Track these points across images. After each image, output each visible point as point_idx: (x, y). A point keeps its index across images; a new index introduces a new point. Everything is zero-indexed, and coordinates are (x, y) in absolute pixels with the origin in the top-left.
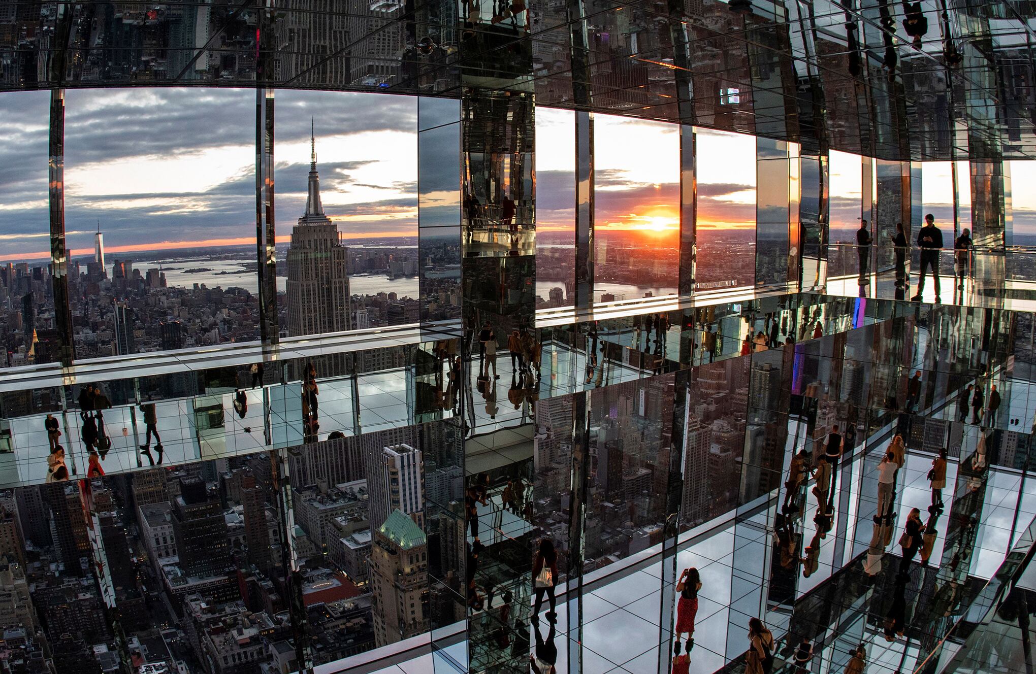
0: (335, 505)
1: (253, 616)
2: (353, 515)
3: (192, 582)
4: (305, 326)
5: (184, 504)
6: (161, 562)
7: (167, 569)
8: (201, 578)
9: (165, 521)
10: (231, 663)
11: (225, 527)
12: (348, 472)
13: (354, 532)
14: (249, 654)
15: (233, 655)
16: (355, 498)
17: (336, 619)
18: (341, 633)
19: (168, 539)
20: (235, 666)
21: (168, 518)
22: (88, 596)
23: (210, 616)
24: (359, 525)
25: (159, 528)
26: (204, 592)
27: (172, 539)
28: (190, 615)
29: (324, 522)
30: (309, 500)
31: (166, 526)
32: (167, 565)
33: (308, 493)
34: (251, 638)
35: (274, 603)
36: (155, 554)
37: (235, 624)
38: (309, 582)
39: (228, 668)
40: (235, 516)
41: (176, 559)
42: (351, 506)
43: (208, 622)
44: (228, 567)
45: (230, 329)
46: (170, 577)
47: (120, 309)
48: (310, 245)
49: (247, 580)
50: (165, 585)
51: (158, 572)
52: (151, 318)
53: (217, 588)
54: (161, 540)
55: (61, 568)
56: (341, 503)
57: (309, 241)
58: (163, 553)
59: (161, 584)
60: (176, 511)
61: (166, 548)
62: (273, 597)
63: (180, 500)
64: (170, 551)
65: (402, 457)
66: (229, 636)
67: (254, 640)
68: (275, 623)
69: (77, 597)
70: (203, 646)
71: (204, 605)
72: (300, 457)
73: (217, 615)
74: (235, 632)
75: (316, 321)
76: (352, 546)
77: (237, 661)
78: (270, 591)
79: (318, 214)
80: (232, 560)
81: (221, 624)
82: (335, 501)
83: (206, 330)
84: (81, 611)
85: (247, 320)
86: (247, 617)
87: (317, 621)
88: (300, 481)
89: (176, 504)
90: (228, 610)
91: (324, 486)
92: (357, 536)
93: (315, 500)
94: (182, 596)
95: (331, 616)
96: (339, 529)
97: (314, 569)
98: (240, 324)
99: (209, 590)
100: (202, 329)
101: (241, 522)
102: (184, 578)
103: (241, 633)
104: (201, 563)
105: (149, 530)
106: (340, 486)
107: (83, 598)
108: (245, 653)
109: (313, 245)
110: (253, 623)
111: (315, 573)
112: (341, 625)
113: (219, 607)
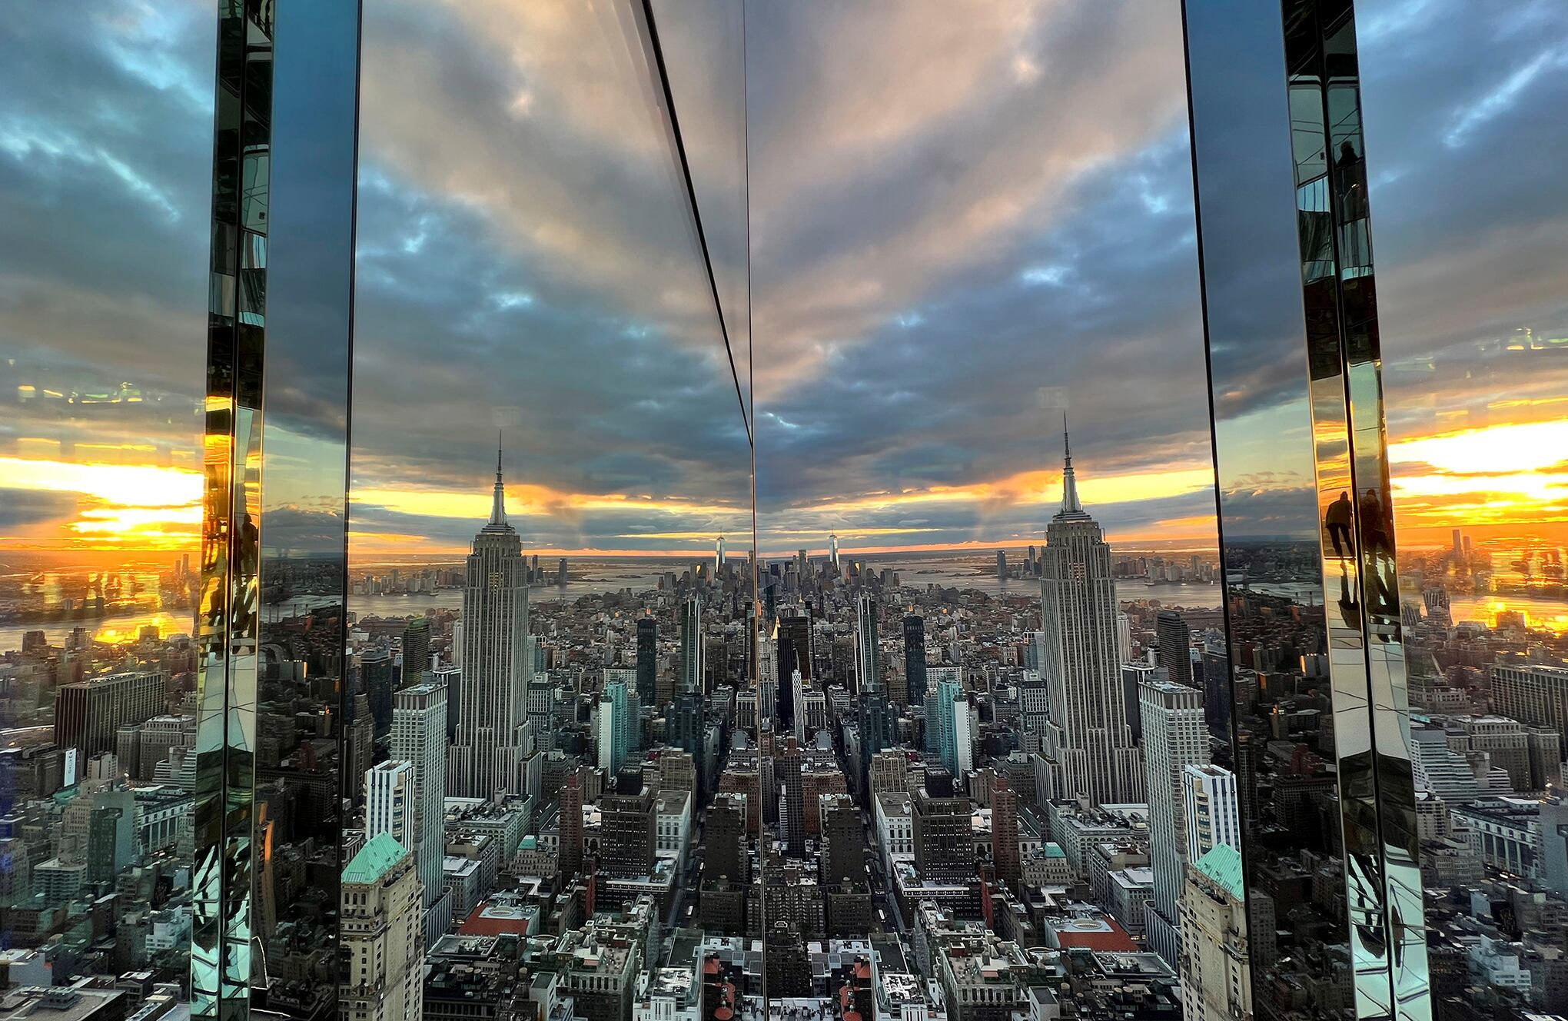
0: (1100, 829)
1: (1002, 944)
2: (1125, 845)
3: (928, 887)
4: (1063, 625)
5: (927, 797)
6: (895, 857)
7: (900, 866)
8: (938, 884)
9: (903, 812)
10: (970, 1001)
11: (970, 830)
12: (1114, 792)
13: (1127, 866)
14: (994, 994)
15: (974, 991)
16: (1127, 825)
17: (1109, 977)
18: (1115, 999)
19: (904, 833)
20: (975, 1006)
21: (907, 810)
22: (811, 882)
23: (947, 932)
24: (1133, 859)
25: (895, 819)
26: (942, 902)
27: (908, 832)
28: (923, 925)
29: (1087, 847)
30: (1067, 816)
31: (904, 819)
32: (900, 862)
33: (1066, 807)
34: (999, 972)
35: (1027, 934)
36: (888, 848)
37: (979, 949)
38: (1070, 917)
39: (966, 1006)
40: (980, 820)
41: (912, 857)
42: (1121, 833)
43: (944, 940)
44: (970, 876)
45: (968, 628)
46: (903, 876)
47: (864, 601)
48: (1068, 544)
49: (993, 897)
50: (895, 885)
51: (889, 868)
52: (887, 614)
53: (954, 900)
54: (896, 833)
55: (784, 847)
56: (1107, 827)
57: (1067, 539)
58: (897, 848)
59: (890, 882)
60: (918, 803)
61: (901, 842)
62: (1025, 925)
63: (923, 791)
64: (905, 847)
65: (1214, 781)
66: (971, 963)
67: (1002, 976)
68: (1029, 961)
69: (798, 881)
70: (935, 969)
71: (941, 918)
72: (1056, 765)
73: (955, 933)
74: (979, 960)
75: (1076, 621)
76: (1124, 883)
77: (979, 1000)
78: (1021, 917)
79: (1075, 511)
80: (976, 871)
81: (963, 946)
82: (1101, 823)
83: (943, 628)
84: (800, 898)
85: (986, 620)
86: (995, 943)
87: (1082, 973)
88: (1055, 793)
89: (918, 795)
90: (968, 929)
91: (1085, 804)
92: (1129, 871)
93: (1074, 818)
94: (915, 902)
95: (1100, 971)
96: (1108, 859)
97: (1077, 902)
98: (979, 624)
99: (946, 900)
100: (939, 626)
101: (987, 827)
102: (918, 881)
103: (986, 963)
104: (939, 866)
105: (885, 822)
106: (1105, 806)
107: (805, 884)
108: (990, 991)
109: (1071, 542)
110: (1001, 953)
111: (1077, 907)
112: (1116, 987)
113: (959, 923)
